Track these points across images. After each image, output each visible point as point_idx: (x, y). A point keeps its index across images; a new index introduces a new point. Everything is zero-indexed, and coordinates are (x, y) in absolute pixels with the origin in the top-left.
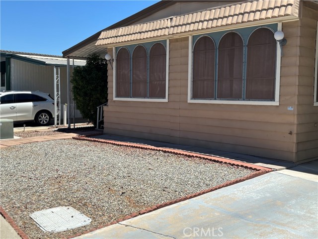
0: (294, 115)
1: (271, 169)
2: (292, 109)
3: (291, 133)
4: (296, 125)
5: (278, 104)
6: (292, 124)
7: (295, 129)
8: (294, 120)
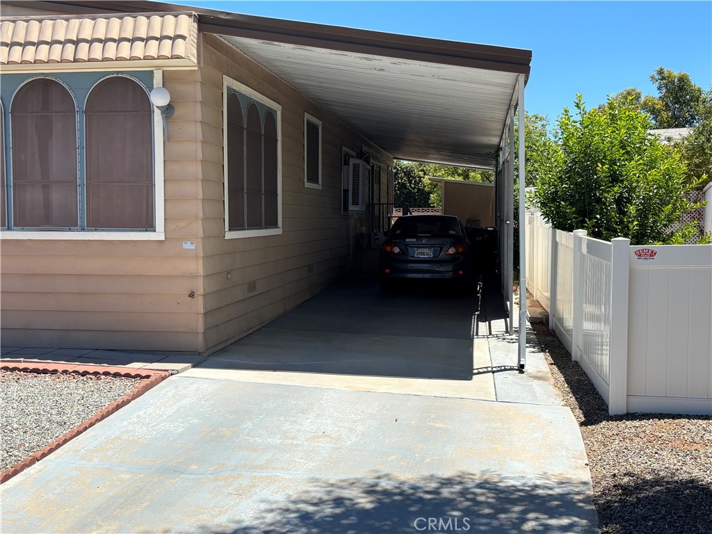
0: (197, 258)
1: (167, 371)
2: (193, 247)
3: (192, 295)
4: (202, 279)
5: (162, 238)
6: (193, 276)
7: (200, 287)
8: (198, 267)
